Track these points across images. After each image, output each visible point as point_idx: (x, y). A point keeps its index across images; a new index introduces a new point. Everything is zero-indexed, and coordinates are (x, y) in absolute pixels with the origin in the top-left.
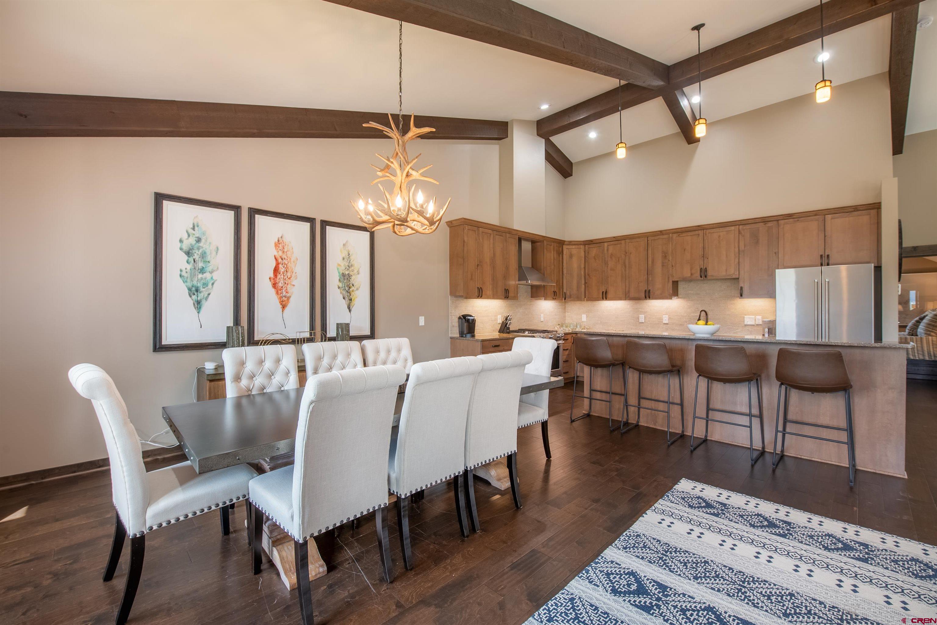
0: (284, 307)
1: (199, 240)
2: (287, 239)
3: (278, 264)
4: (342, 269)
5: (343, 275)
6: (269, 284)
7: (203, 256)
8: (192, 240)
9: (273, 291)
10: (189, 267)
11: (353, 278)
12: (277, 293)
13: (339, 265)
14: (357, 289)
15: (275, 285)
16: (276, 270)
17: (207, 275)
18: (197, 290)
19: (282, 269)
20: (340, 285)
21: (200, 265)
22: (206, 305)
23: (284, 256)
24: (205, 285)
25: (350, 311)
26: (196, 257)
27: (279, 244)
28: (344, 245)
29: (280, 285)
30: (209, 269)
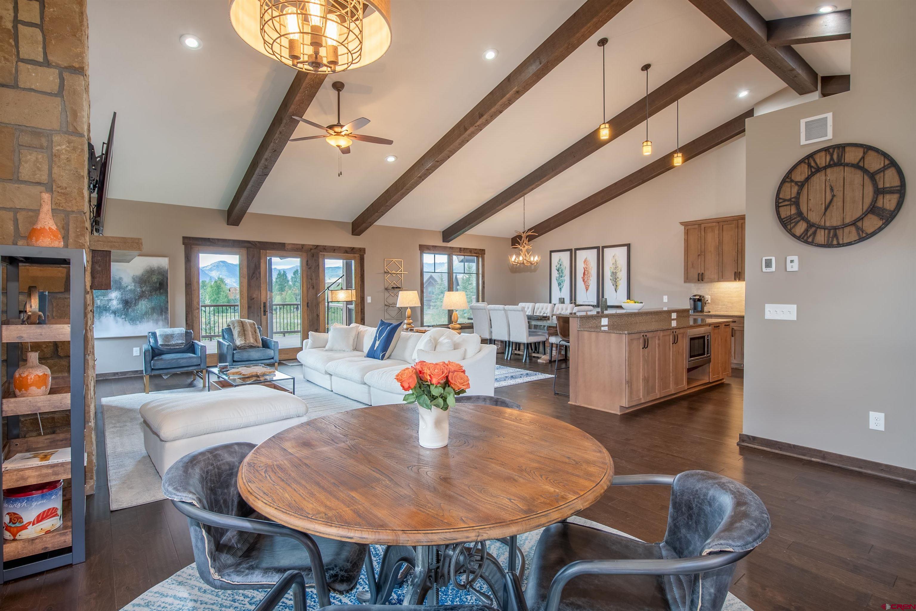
0: (587, 290)
1: (561, 265)
2: (588, 259)
3: (585, 271)
4: (612, 270)
5: (613, 273)
6: (582, 280)
7: (562, 271)
8: (559, 265)
9: (583, 283)
10: (558, 275)
11: (618, 274)
12: (584, 284)
13: (611, 268)
14: (620, 280)
15: (584, 280)
16: (584, 274)
17: (563, 278)
18: (560, 284)
19: (586, 273)
20: (611, 278)
21: (561, 274)
22: (563, 289)
23: (587, 267)
24: (562, 282)
25: (616, 292)
26: (560, 271)
27: (585, 261)
28: (613, 256)
29: (586, 280)
30: (563, 276)
